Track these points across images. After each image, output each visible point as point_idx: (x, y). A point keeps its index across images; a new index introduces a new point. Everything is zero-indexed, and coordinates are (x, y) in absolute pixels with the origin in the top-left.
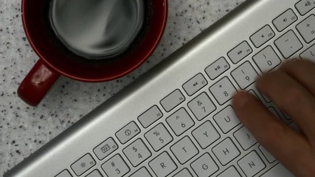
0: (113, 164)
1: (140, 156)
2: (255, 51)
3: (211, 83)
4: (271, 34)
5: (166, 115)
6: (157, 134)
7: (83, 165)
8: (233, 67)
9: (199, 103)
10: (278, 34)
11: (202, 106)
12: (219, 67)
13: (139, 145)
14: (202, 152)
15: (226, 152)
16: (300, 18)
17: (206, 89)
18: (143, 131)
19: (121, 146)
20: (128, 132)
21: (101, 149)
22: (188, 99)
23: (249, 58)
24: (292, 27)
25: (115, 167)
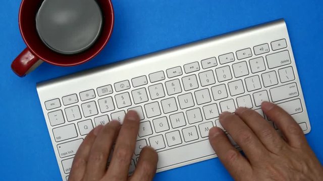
0: (106, 102)
1: (124, 103)
2: (219, 65)
3: (184, 75)
4: (232, 59)
5: (150, 84)
6: (140, 94)
7: (87, 95)
8: (202, 70)
9: (173, 85)
10: (237, 61)
11: (174, 87)
12: (193, 67)
13: (126, 96)
14: (163, 115)
15: (178, 120)
16: (254, 56)
17: (180, 78)
18: (132, 88)
19: (115, 93)
20: (122, 86)
21: (102, 90)
22: (167, 79)
23: (213, 69)
24: (247, 60)
25: (107, 104)
